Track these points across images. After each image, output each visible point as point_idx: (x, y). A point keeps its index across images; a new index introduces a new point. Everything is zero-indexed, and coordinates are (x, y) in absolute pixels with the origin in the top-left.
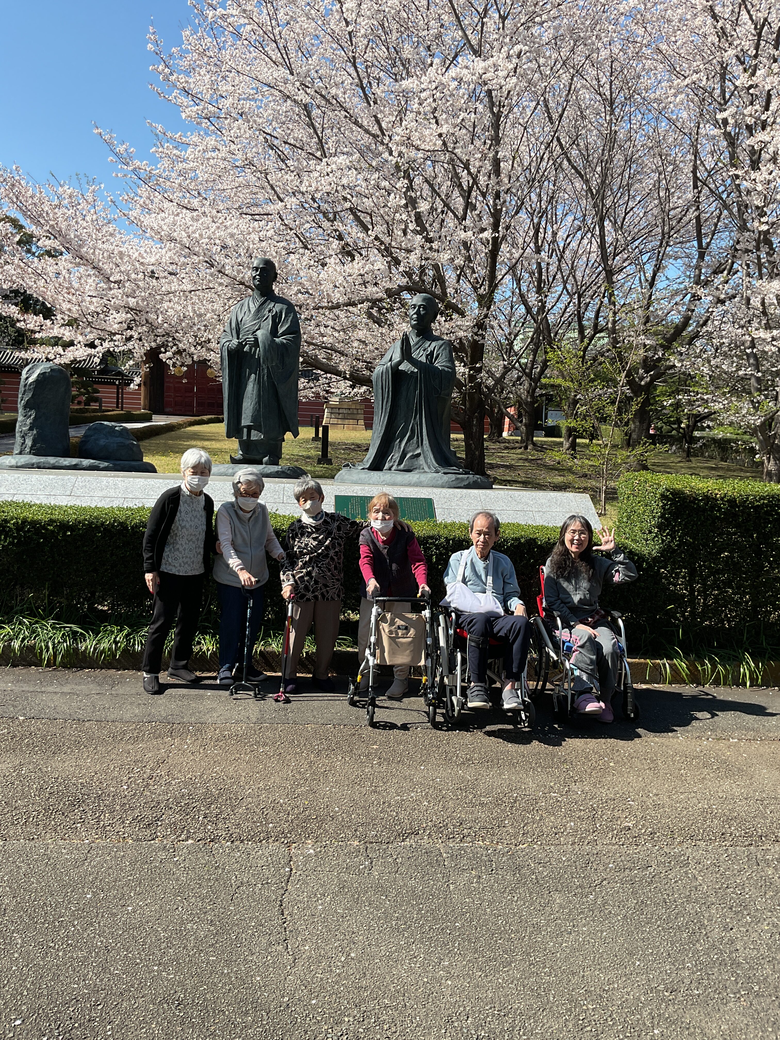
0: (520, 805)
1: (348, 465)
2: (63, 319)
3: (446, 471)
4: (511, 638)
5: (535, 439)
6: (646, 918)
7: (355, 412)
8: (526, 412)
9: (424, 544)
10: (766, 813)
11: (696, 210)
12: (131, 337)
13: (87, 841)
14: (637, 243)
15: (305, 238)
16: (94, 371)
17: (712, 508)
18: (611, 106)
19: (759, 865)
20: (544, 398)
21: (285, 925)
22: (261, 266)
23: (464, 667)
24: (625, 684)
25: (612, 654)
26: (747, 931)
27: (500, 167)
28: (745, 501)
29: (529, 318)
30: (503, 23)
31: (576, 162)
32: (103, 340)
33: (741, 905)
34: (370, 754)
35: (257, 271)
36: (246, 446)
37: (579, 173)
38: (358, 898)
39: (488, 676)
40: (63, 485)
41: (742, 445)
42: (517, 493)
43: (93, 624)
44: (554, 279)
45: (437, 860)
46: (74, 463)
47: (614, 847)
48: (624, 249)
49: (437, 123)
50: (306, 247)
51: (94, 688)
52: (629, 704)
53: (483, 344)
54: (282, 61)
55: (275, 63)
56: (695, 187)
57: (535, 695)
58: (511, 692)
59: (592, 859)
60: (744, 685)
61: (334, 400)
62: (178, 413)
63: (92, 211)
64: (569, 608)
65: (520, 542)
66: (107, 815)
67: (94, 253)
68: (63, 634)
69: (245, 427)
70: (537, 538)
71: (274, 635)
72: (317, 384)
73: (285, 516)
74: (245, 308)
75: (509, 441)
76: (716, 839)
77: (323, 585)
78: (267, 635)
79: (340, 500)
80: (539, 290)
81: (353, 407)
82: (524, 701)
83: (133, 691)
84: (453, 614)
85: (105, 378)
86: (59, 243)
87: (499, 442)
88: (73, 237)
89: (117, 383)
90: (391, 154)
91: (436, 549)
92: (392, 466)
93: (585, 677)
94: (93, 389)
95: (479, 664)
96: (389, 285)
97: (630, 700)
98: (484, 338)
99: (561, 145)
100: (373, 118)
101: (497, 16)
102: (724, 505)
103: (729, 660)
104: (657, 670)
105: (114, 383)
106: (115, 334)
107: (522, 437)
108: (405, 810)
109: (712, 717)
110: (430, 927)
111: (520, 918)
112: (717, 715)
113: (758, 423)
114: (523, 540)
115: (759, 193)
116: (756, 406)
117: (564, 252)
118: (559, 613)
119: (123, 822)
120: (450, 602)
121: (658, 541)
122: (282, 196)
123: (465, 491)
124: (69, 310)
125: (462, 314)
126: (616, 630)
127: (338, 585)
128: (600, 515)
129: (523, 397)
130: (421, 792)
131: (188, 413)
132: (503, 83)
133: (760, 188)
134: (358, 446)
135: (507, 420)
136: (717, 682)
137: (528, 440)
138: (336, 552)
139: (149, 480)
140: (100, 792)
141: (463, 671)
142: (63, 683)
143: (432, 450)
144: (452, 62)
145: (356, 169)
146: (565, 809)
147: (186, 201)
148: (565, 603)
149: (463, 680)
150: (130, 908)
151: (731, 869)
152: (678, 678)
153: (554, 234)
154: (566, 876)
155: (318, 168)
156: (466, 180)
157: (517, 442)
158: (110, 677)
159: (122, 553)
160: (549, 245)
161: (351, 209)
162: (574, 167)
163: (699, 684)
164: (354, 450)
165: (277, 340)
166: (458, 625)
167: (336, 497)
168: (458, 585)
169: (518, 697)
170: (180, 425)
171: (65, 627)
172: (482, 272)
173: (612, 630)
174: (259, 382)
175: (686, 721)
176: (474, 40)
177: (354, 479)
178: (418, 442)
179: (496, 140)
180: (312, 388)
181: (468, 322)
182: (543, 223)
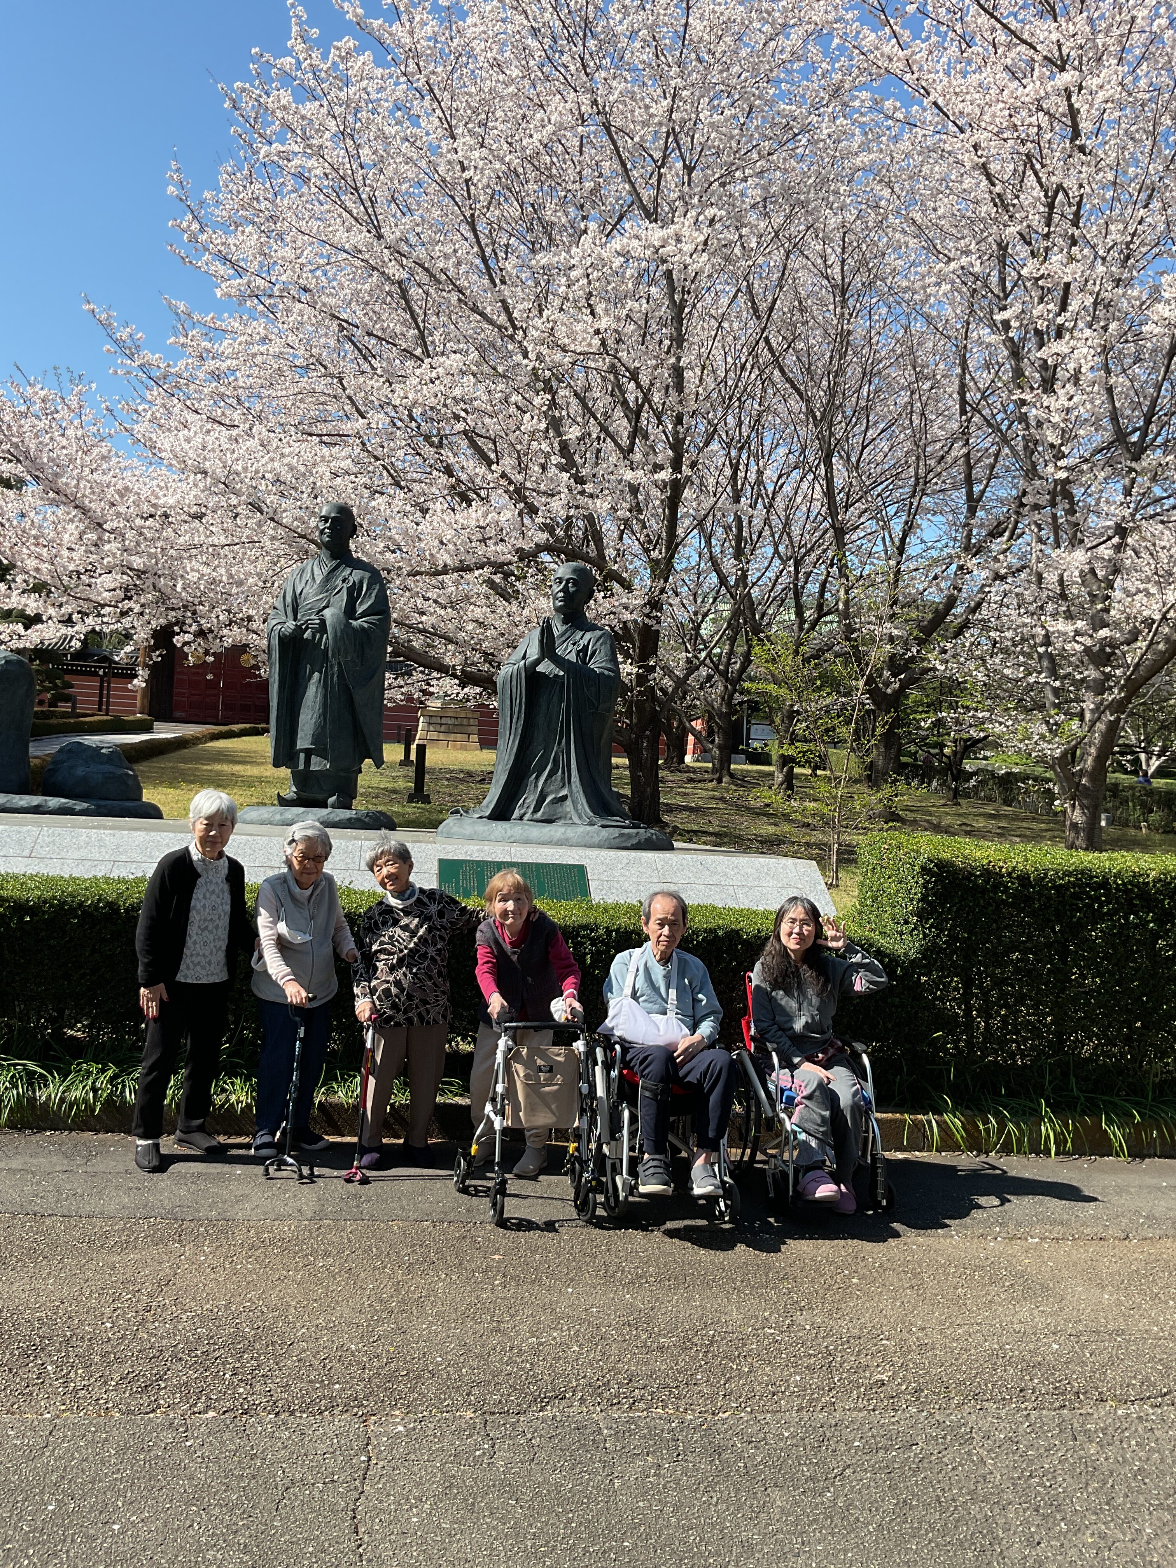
0: (719, 1348)
1: (457, 812)
2: (25, 581)
3: (605, 823)
4: (706, 1086)
5: (732, 766)
6: (911, 1528)
7: (465, 722)
8: (720, 728)
9: (574, 938)
10: (1085, 1356)
11: (964, 445)
12: (131, 609)
13: (49, 1415)
14: (879, 488)
15: (396, 471)
16: (65, 655)
17: (996, 887)
18: (843, 294)
19: (1076, 1439)
20: (745, 706)
21: (361, 1550)
22: (333, 515)
23: (634, 1127)
24: (872, 1155)
25: (852, 1107)
26: (1062, 1545)
27: (683, 378)
28: (1043, 878)
29: (723, 590)
30: (689, 175)
31: (792, 372)
32: (84, 614)
33: (1052, 1505)
34: (489, 1268)
35: (326, 522)
36: (303, 779)
37: (798, 390)
38: (473, 1504)
39: (670, 1143)
40: (19, 841)
41: (1034, 786)
42: (709, 859)
43: (59, 1060)
44: (759, 537)
45: (594, 1440)
46: (35, 803)
47: (861, 1415)
48: (861, 497)
49: (593, 313)
50: (397, 484)
51: (59, 1163)
52: (879, 1185)
53: (658, 632)
54: (366, 217)
55: (356, 219)
56: (963, 412)
57: (738, 1170)
58: (705, 1169)
59: (828, 1434)
60: (1048, 1153)
61: (434, 704)
62: (194, 719)
63: (76, 422)
64: (790, 1038)
65: (716, 936)
66: (80, 1371)
67: (77, 486)
68: (13, 1076)
69: (301, 750)
70: (741, 930)
71: (342, 1078)
72: (410, 681)
73: (363, 893)
74: (307, 575)
75: (694, 771)
76: (1011, 1399)
77: (421, 1000)
78: (331, 1077)
79: (448, 868)
80: (738, 553)
81: (463, 715)
82: (723, 1182)
83: (121, 1168)
84: (618, 1047)
85: (82, 666)
86: (22, 469)
87: (680, 772)
88: (45, 460)
89: (101, 673)
90: (525, 356)
91: (591, 945)
92: (525, 814)
93: (813, 1143)
94: (64, 682)
95: (656, 1125)
96: (520, 544)
97: (880, 1179)
98: (659, 622)
99: (771, 349)
100: (499, 304)
101: (679, 165)
102: (1013, 883)
103: (1024, 1114)
104: (919, 1130)
105: (96, 674)
106: (103, 606)
107: (714, 765)
108: (544, 1360)
109: (1002, 1204)
110: (585, 1551)
111: (721, 1531)
112: (1009, 1201)
113: (1057, 753)
114: (720, 933)
115: (1055, 426)
116: (1055, 729)
117: (773, 499)
118: (775, 1046)
119: (106, 1383)
120: (613, 1029)
121: (918, 935)
122: (363, 409)
123: (633, 854)
124: (37, 570)
125: (627, 586)
126: (859, 1072)
127: (443, 1000)
128: (830, 886)
129: (716, 705)
130: (569, 1330)
131: (209, 720)
132: (689, 261)
133: (1056, 418)
134: (470, 774)
135: (691, 738)
136: (1007, 1149)
137: (722, 769)
138: (439, 950)
139: (153, 834)
140: (68, 1334)
141: (633, 1135)
142: (10, 1154)
143: (584, 792)
144: (614, 227)
145: (474, 375)
146: (787, 1354)
147: (219, 411)
148: (784, 1030)
149: (632, 1149)
150: (116, 1527)
151: (1036, 1445)
152: (950, 1142)
153: (760, 473)
154: (790, 1462)
155: (418, 372)
156: (632, 395)
157: (706, 771)
158: (84, 1144)
159: (110, 950)
160: (753, 489)
161: (465, 432)
162: (789, 380)
163: (980, 1152)
164: (462, 780)
165: (354, 623)
166: (626, 1064)
167: (440, 861)
168: (625, 1002)
169: (715, 1177)
170: (198, 738)
171: (15, 1065)
172: (655, 526)
173: (854, 1071)
174: (325, 684)
175: (962, 1209)
176: (647, 194)
177: (467, 832)
178: (563, 778)
179: (679, 340)
180: (402, 687)
181: (637, 600)
182: (744, 456)
